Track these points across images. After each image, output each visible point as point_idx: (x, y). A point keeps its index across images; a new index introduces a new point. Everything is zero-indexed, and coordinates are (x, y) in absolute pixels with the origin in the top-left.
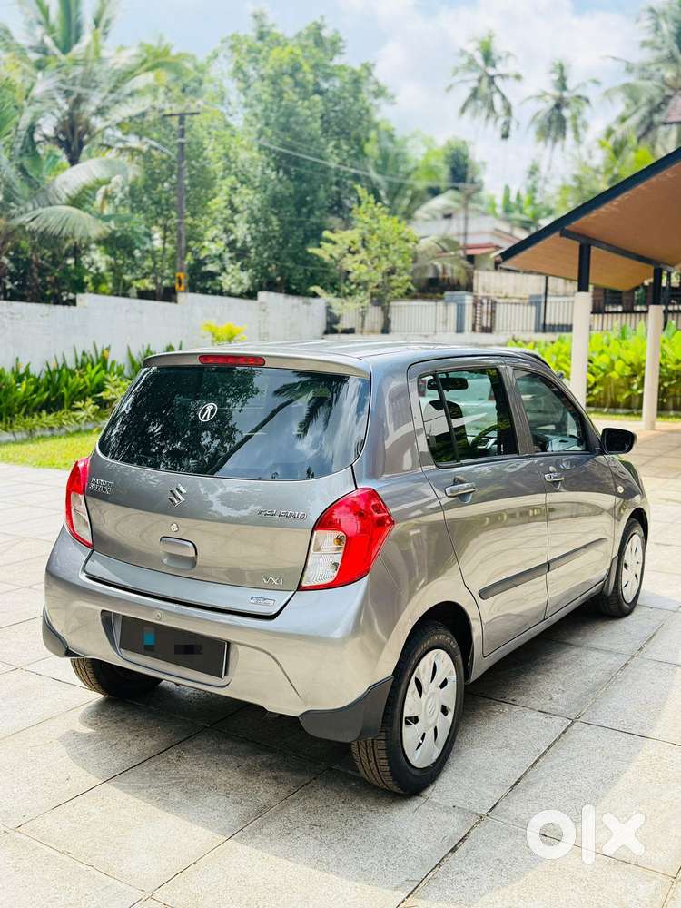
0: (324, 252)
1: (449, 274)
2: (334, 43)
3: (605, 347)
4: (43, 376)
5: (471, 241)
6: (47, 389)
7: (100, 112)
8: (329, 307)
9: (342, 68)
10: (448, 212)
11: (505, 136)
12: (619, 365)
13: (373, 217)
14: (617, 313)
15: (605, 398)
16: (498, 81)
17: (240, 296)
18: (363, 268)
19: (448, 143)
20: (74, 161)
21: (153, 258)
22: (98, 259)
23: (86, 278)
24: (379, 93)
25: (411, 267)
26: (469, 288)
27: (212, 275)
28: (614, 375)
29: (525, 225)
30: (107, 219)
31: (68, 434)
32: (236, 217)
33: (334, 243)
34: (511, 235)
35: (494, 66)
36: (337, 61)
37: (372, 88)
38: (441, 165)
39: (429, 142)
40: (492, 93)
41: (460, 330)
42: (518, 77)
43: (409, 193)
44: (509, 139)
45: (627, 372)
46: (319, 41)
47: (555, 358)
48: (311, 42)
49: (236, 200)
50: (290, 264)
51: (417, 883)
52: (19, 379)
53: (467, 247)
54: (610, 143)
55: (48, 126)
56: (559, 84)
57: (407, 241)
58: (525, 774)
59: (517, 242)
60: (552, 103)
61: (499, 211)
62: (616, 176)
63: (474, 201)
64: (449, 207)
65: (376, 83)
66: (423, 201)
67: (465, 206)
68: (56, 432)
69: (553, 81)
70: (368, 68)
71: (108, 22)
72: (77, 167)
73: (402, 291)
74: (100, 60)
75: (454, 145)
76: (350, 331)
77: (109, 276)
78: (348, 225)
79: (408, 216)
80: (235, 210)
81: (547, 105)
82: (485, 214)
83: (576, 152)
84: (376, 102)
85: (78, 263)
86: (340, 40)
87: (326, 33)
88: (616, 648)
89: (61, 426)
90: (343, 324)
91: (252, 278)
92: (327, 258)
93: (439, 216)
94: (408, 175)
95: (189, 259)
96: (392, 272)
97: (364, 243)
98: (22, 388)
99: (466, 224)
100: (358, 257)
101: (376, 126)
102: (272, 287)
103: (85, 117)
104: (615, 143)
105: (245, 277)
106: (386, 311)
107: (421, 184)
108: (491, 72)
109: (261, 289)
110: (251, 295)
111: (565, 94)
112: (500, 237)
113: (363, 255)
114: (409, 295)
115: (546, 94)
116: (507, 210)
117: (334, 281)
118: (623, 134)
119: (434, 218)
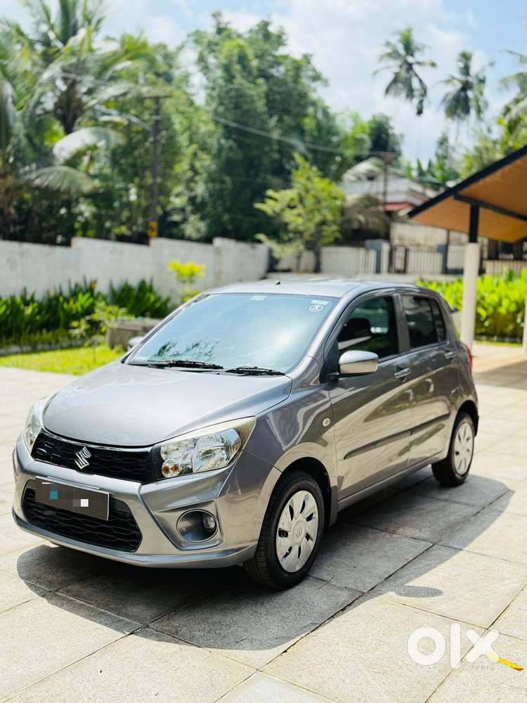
0: (268, 207)
1: (371, 226)
2: (279, 37)
3: (495, 288)
4: (45, 302)
5: (390, 198)
6: (47, 312)
7: (90, 92)
8: (270, 251)
9: (286, 57)
10: (371, 175)
11: (420, 112)
12: (505, 303)
13: (309, 179)
14: (510, 260)
15: (495, 330)
16: (416, 68)
17: (199, 241)
18: (300, 220)
19: (374, 117)
20: (68, 131)
21: (130, 210)
22: (86, 209)
23: (77, 225)
24: (316, 78)
25: (339, 220)
26: (387, 237)
27: (176, 224)
28: (502, 310)
29: (435, 186)
30: (94, 177)
31: (62, 348)
32: (197, 178)
33: (276, 200)
34: (423, 194)
35: (412, 55)
36: (281, 51)
37: (311, 74)
38: (366, 137)
39: (356, 118)
40: (411, 77)
41: (378, 271)
42: (433, 65)
43: (338, 159)
44: (422, 115)
45: (513, 308)
46: (267, 36)
47: (453, 296)
48: (260, 36)
49: (198, 164)
50: (239, 216)
51: (318, 625)
52: (27, 304)
53: (386, 203)
54: (506, 121)
55: (49, 103)
56: (464, 71)
57: (336, 198)
58: (396, 572)
59: (427, 200)
60: (459, 86)
61: (414, 174)
62: (511, 148)
63: (393, 166)
64: (371, 171)
65: (314, 70)
66: (350, 166)
67: (385, 171)
68: (53, 346)
69: (461, 68)
70: (307, 58)
71: (99, 21)
72: (71, 136)
73: (331, 239)
74: (91, 50)
75: (377, 119)
76: (288, 271)
77: (94, 222)
78: (287, 184)
79: (337, 178)
80: (196, 172)
81: (455, 88)
82: (402, 177)
83: (477, 128)
84: (313, 85)
85: (69, 212)
86: (284, 34)
87: (272, 29)
88: (472, 502)
89: (57, 341)
90: (283, 265)
91: (209, 226)
92: (269, 212)
93: (364, 178)
94: (338, 145)
95: (159, 211)
96: (323, 223)
97: (301, 200)
98: (29, 311)
99: (386, 185)
100: (295, 211)
101: (314, 104)
102: (225, 234)
103: (78, 96)
104: (510, 121)
105: (202, 226)
106: (318, 255)
107: (349, 153)
108: (410, 59)
109: (217, 235)
110: (207, 240)
111: (470, 79)
112: (414, 196)
113: (300, 210)
114: (337, 243)
115: (454, 78)
116: (421, 173)
117: (276, 229)
118: (517, 114)
119: (359, 179)
